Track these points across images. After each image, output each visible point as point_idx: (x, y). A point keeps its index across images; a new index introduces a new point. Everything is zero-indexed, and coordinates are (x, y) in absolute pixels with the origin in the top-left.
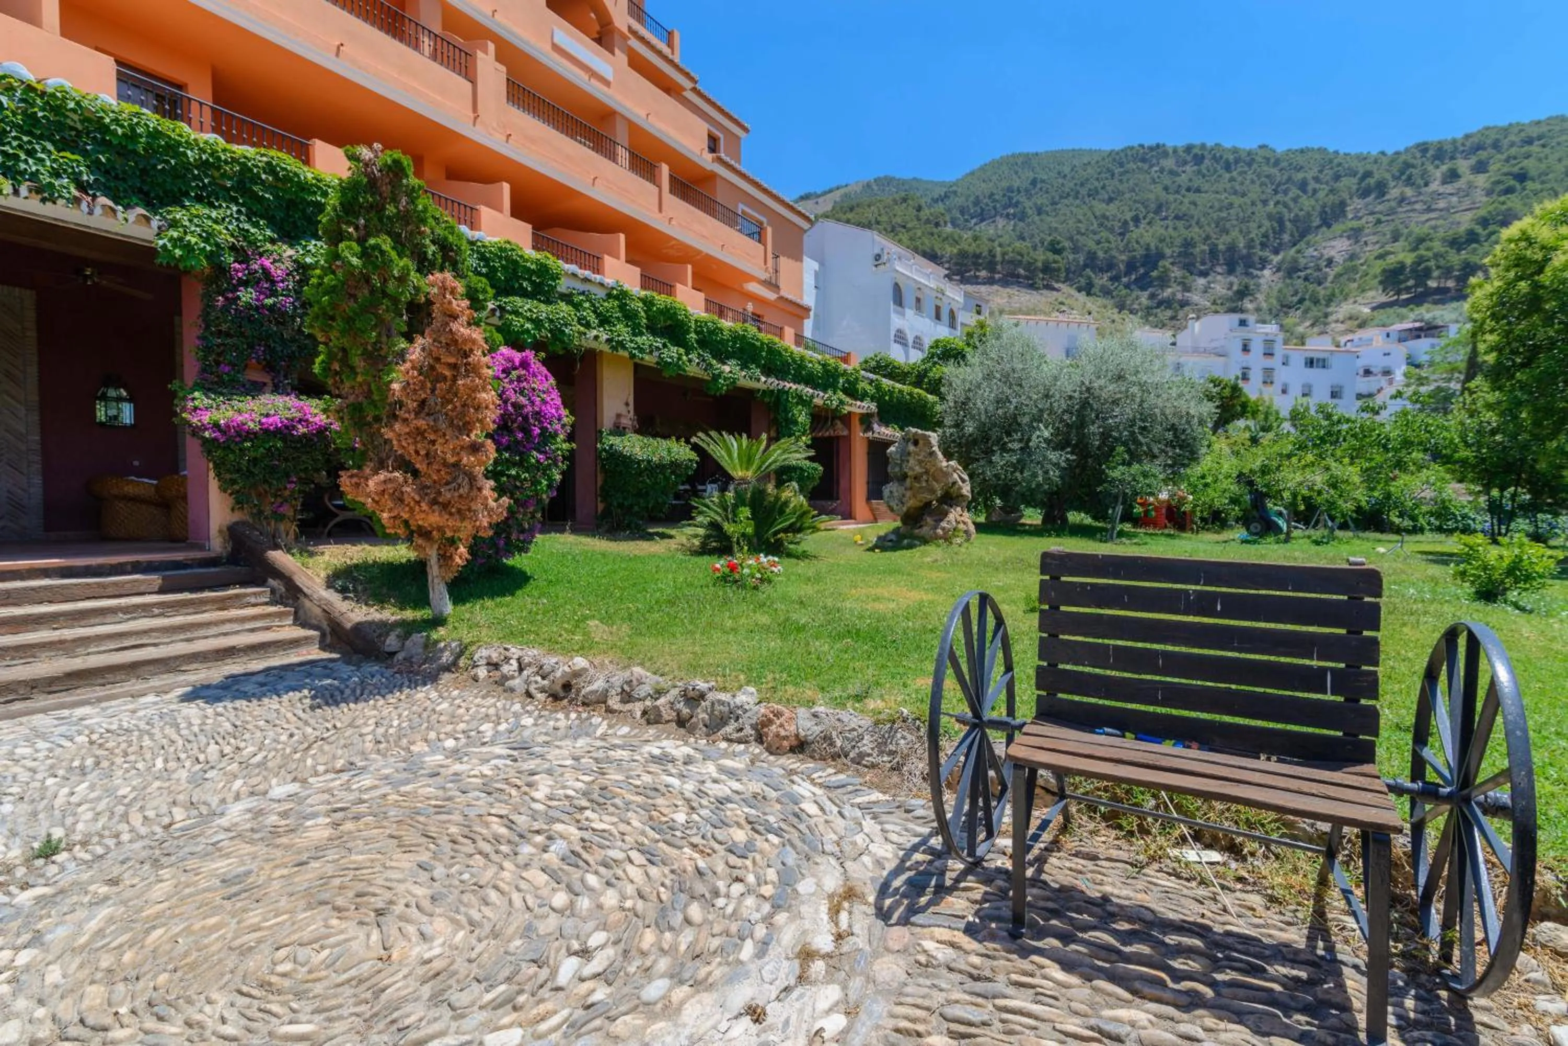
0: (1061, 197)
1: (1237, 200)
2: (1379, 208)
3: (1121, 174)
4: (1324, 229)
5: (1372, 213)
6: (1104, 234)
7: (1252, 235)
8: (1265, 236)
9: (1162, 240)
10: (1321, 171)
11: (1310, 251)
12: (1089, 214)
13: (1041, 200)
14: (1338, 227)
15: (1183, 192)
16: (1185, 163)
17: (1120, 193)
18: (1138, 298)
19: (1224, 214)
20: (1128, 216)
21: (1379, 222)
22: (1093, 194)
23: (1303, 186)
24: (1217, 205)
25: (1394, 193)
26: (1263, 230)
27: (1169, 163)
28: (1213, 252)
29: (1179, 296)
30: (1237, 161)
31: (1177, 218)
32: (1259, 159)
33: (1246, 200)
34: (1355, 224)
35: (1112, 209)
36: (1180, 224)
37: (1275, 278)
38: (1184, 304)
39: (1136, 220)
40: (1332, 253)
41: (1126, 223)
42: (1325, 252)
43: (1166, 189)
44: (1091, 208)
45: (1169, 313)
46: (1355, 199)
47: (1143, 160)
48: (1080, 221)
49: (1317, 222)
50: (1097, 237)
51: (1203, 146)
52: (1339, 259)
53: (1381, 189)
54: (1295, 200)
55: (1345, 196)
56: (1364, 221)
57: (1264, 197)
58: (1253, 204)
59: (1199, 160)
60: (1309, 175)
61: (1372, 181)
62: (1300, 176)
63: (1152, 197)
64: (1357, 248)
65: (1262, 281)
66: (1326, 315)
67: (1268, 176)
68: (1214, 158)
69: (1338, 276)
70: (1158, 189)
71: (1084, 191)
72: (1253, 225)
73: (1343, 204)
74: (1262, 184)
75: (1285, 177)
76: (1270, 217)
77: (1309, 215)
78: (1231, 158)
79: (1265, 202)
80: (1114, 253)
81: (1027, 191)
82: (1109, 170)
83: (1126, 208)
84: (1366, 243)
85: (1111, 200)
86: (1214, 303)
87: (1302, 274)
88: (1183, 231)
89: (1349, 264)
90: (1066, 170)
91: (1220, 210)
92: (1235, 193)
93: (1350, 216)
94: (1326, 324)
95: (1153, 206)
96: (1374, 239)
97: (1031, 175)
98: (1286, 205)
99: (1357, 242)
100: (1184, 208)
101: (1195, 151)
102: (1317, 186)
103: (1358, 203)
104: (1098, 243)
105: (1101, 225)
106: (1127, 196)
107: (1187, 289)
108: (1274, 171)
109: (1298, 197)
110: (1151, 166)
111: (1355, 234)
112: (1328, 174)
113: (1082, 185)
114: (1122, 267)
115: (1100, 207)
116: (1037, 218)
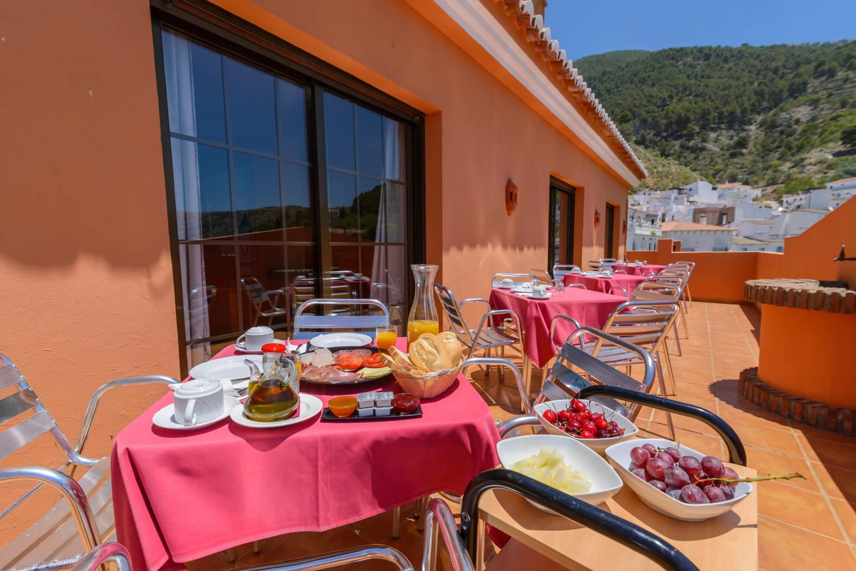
0: (622, 83)
1: (734, 83)
2: (830, 85)
3: (660, 68)
4: (791, 99)
5: (825, 89)
6: (651, 107)
7: (745, 106)
8: (753, 105)
9: (688, 111)
10: (787, 61)
11: (784, 115)
12: (641, 95)
13: (611, 85)
14: (802, 99)
15: (699, 79)
16: (699, 59)
17: (659, 80)
18: (673, 146)
19: (726, 92)
20: (666, 95)
21: (830, 95)
22: (643, 81)
23: (775, 71)
24: (722, 87)
25: (840, 75)
26: (752, 101)
27: (689, 60)
28: (721, 116)
29: (700, 145)
30: (732, 56)
31: (696, 96)
32: (746, 55)
33: (740, 82)
34: (815, 97)
35: (654, 91)
36: (699, 99)
37: (758, 131)
38: (703, 149)
39: (671, 97)
40: (799, 116)
41: (664, 99)
42: (794, 115)
43: (688, 77)
44: (642, 90)
45: (693, 155)
46: (812, 79)
47: (673, 58)
48: (635, 99)
49: (786, 94)
50: (646, 109)
51: (710, 48)
52: (804, 119)
53: (831, 73)
54: (772, 81)
55: (806, 77)
56: (819, 95)
57: (751, 79)
58: (745, 84)
59: (707, 57)
60: (779, 64)
61: (826, 67)
62: (774, 65)
63: (680, 82)
64: (816, 112)
65: (751, 133)
66: (802, 160)
67: (753, 66)
68: (718, 55)
69: (804, 132)
70: (683, 77)
71: (636, 79)
72: (745, 98)
73: (805, 84)
74: (750, 72)
75: (764, 65)
76: (756, 93)
77: (781, 91)
78: (728, 54)
79: (752, 83)
80: (658, 119)
81: (600, 79)
82: (651, 66)
83: (665, 90)
84: (822, 109)
85: (653, 85)
86: (722, 149)
87: (779, 129)
88: (701, 104)
89: (811, 123)
90: (623, 65)
91: (724, 89)
92: (732, 77)
93: (809, 90)
94: (804, 166)
95: (681, 89)
96: (828, 106)
97: (602, 69)
98: (766, 85)
99: (815, 108)
100: (701, 89)
101: (705, 51)
102: (785, 71)
103: (816, 82)
104: (648, 112)
105: (649, 101)
106: (664, 82)
107: (704, 141)
108: (757, 62)
109: (774, 79)
110: (678, 61)
111: (814, 103)
112: (791, 63)
113: (635, 75)
114: (663, 127)
115: (648, 90)
116: (608, 97)
